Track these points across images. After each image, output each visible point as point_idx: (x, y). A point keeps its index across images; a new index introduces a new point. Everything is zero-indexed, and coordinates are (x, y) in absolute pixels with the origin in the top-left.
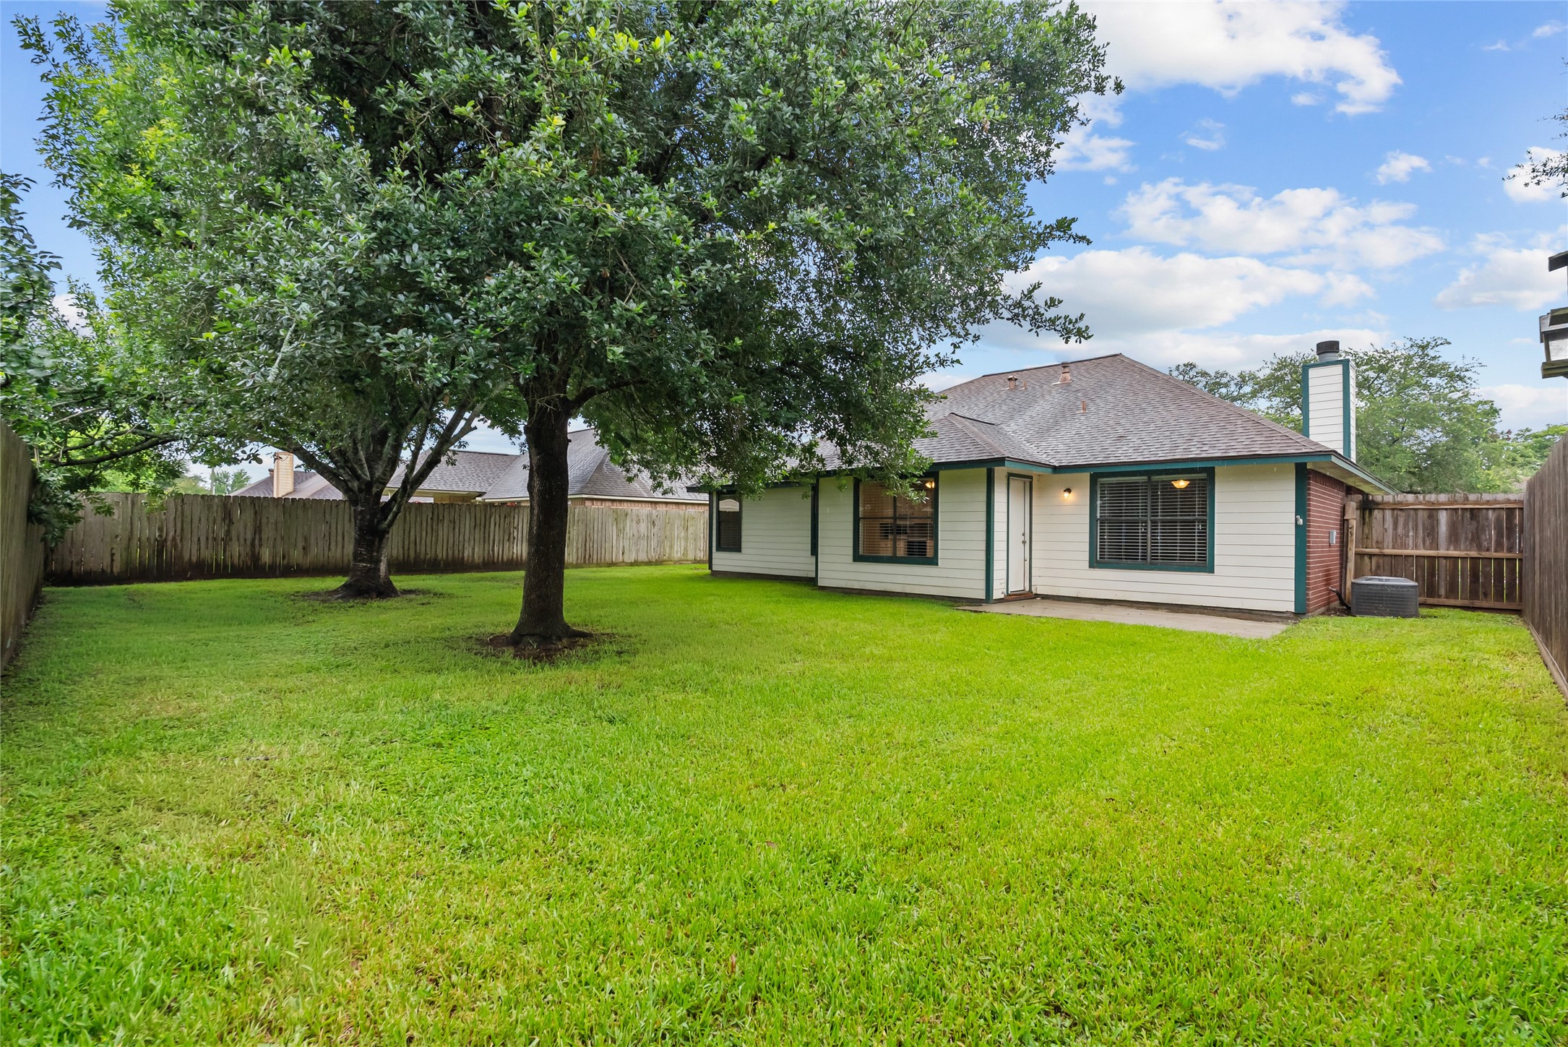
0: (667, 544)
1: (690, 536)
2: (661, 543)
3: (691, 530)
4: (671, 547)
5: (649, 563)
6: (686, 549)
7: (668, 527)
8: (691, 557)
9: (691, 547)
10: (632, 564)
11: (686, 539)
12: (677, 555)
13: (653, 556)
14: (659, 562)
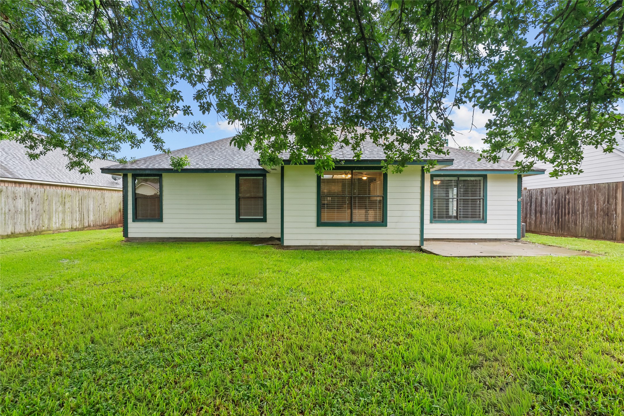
0: (46, 217)
1: (67, 210)
2: (38, 216)
3: (68, 205)
4: (50, 219)
5: (28, 234)
6: (63, 220)
7: (46, 203)
8: (68, 225)
9: (68, 218)
10: (8, 236)
11: (64, 212)
12: (54, 226)
13: (32, 227)
14: (38, 233)
